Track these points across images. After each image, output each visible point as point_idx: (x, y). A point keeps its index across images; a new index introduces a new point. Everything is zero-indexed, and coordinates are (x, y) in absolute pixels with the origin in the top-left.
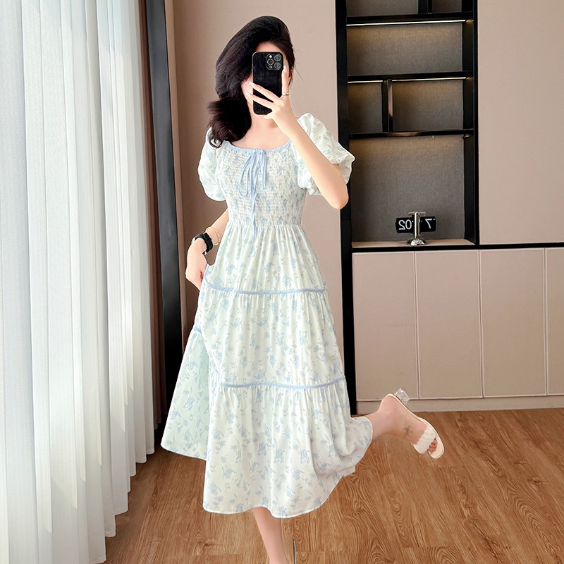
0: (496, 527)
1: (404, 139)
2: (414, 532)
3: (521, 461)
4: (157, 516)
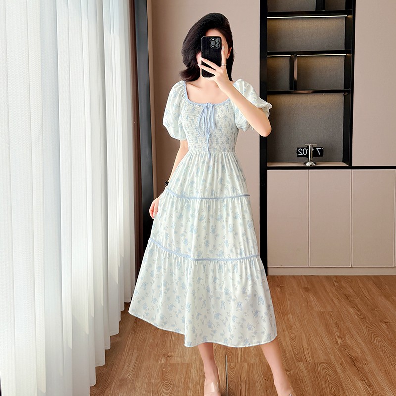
0: (359, 351)
1: (303, 95)
2: (304, 352)
3: (376, 308)
4: (136, 337)
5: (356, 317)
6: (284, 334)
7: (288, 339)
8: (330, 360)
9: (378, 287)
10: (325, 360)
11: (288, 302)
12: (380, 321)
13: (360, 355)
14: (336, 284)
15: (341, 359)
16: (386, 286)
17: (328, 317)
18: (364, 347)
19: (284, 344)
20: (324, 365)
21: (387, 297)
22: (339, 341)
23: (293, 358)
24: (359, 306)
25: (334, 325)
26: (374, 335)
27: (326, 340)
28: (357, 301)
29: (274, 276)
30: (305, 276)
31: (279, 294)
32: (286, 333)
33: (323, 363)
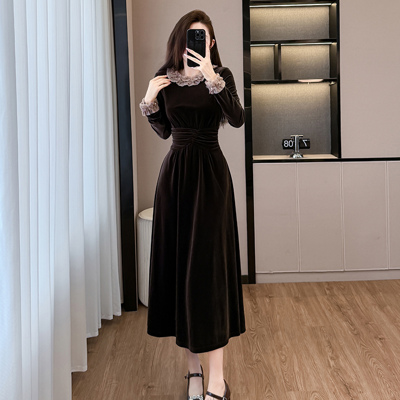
0: (353, 375)
2: (296, 379)
3: (370, 321)
4: (115, 363)
5: (350, 332)
6: (274, 357)
7: (278, 362)
8: (323, 388)
9: (372, 295)
10: (317, 388)
11: (278, 316)
12: (375, 337)
13: (354, 380)
14: (328, 292)
15: (334, 386)
16: (381, 293)
17: (319, 333)
18: (359, 370)
19: (274, 368)
20: (316, 394)
21: (382, 307)
22: (332, 363)
23: (283, 387)
24: (352, 318)
25: (326, 344)
26: (369, 355)
27: (318, 362)
28: (350, 312)
29: (263, 284)
30: (296, 283)
31: (267, 306)
32: (276, 354)
33: (316, 391)
